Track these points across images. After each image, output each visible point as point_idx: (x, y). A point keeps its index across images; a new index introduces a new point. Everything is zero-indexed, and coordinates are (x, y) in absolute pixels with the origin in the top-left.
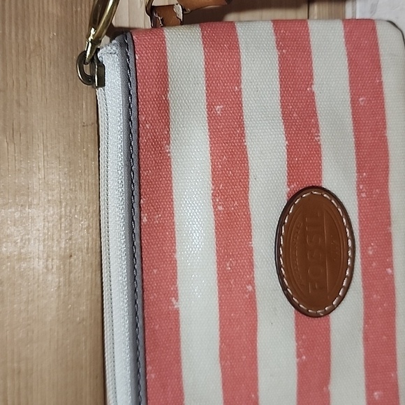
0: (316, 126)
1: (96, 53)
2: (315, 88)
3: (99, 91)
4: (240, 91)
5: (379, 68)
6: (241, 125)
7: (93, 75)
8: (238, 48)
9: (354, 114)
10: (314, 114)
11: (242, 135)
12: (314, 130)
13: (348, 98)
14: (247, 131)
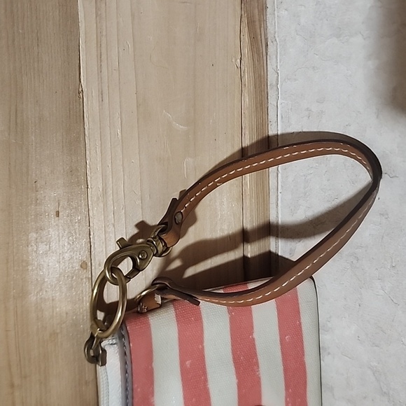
0: (257, 364)
1: (100, 343)
2: (255, 335)
3: (99, 368)
4: (203, 347)
5: (299, 312)
6: (205, 373)
7: (98, 358)
8: (201, 319)
9: (282, 349)
10: (255, 355)
11: (206, 381)
12: (255, 367)
13: (278, 338)
14: (210, 377)
